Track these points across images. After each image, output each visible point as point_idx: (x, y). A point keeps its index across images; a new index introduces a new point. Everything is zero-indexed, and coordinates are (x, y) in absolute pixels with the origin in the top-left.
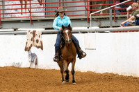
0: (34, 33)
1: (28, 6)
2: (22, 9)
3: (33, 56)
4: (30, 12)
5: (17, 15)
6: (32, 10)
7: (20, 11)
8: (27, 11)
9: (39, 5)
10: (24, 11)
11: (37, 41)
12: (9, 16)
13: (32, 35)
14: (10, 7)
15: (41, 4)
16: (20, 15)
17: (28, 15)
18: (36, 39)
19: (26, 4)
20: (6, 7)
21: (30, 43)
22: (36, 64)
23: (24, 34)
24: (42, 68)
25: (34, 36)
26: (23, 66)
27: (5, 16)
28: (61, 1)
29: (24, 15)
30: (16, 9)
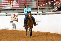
0: (14, 15)
1: (12, 3)
2: (9, 4)
3: (14, 25)
4: (13, 6)
5: (7, 7)
6: (14, 5)
7: (8, 5)
8: (11, 5)
9: (16, 3)
10: (10, 5)
11: (16, 18)
12: (3, 7)
13: (13, 16)
14: (4, 4)
15: (17, 2)
16: (8, 7)
17: (12, 7)
18: (15, 17)
19: (11, 2)
20: (2, 4)
21: (13, 19)
22: (15, 28)
23: (10, 15)
24: (18, 30)
25: (14, 16)
26: (9, 29)
27: (2, 7)
28: (26, 1)
29: (10, 7)
30: (7, 5)
